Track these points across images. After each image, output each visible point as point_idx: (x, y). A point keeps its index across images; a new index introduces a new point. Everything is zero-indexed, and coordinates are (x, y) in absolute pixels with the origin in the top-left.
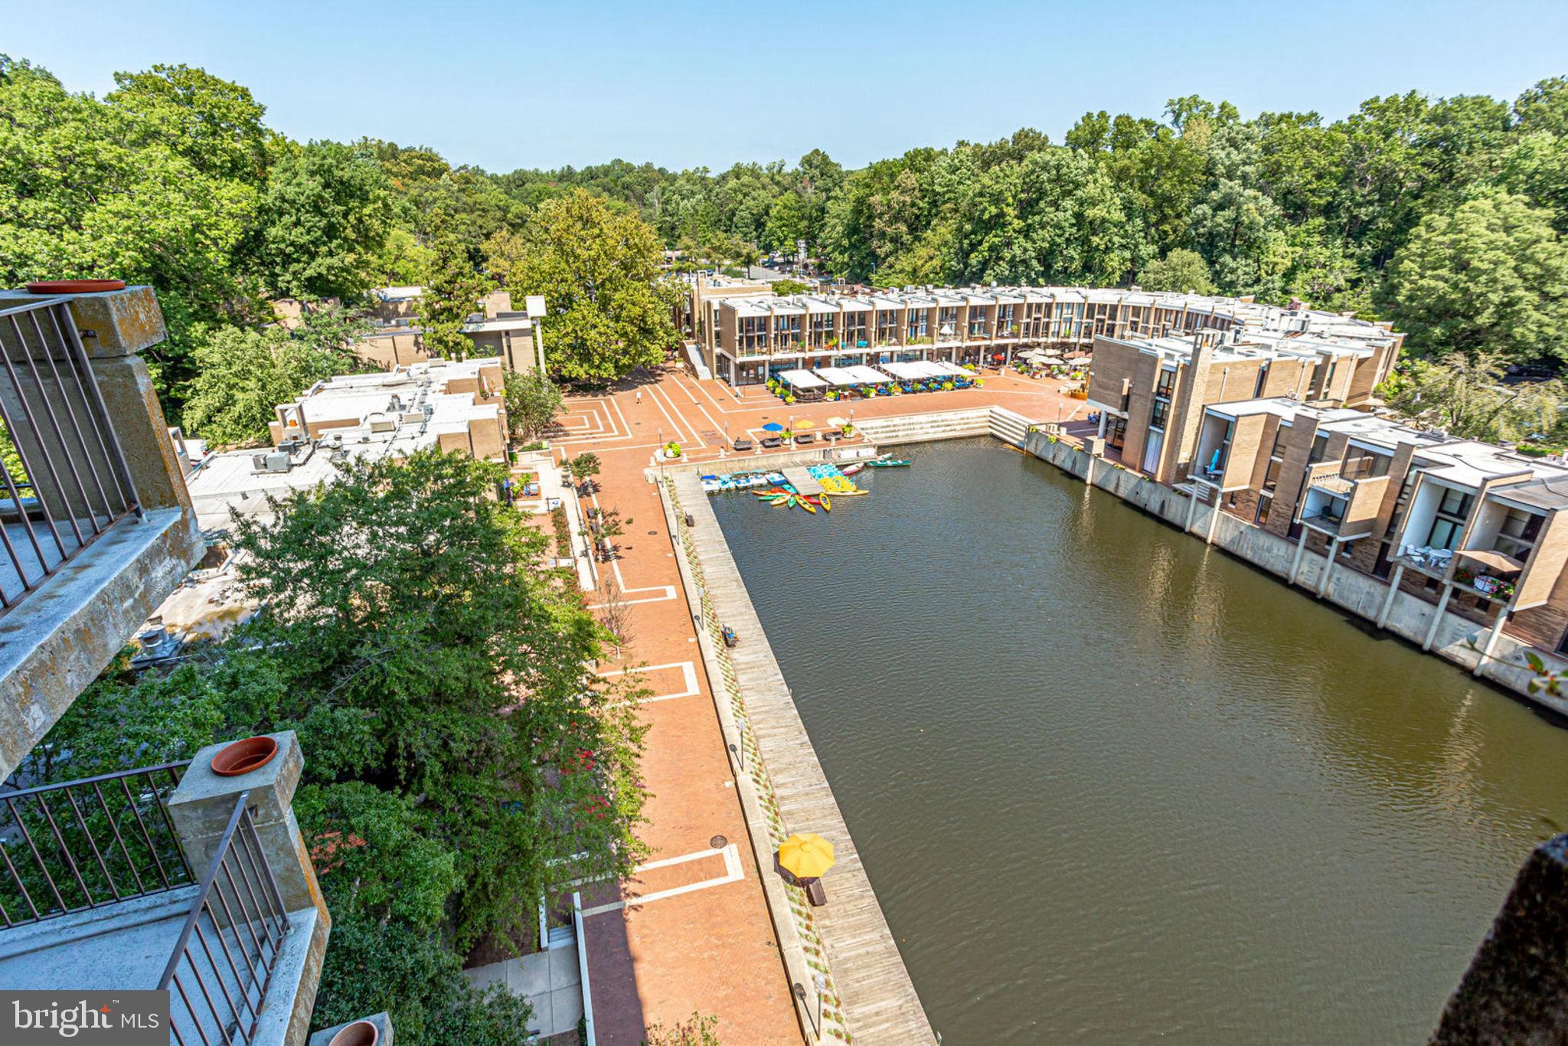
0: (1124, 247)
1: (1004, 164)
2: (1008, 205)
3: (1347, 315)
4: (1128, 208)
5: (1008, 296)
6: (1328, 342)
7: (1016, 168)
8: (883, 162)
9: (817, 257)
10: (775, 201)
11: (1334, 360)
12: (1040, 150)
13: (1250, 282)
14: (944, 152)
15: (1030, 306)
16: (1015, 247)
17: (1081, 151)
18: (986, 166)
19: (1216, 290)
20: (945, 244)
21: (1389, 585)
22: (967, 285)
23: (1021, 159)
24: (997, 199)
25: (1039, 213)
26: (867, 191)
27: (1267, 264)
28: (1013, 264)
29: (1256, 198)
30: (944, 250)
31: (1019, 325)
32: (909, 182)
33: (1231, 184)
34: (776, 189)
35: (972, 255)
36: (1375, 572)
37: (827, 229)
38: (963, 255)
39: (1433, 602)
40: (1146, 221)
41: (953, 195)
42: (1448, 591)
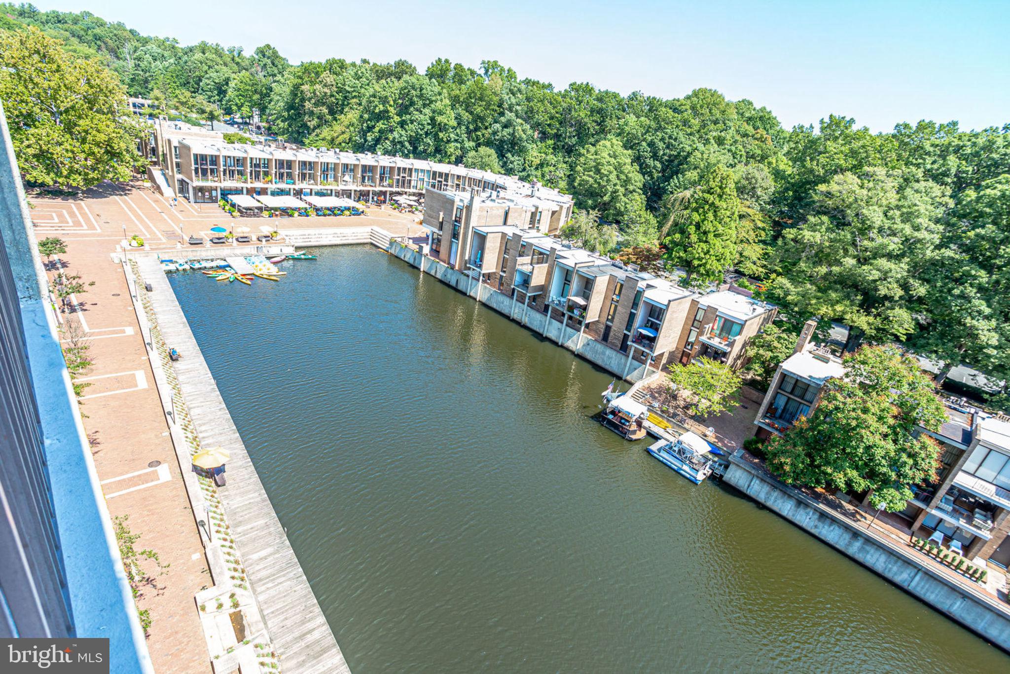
0: (456, 141)
1: (388, 80)
2: (391, 106)
3: (556, 190)
4: (458, 118)
5: (385, 161)
7: (396, 83)
8: (311, 64)
9: (267, 122)
10: (233, 76)
11: (540, 210)
12: (411, 75)
13: (520, 170)
14: (353, 65)
15: (399, 169)
16: (395, 133)
17: (433, 80)
18: (379, 78)
19: (503, 172)
20: (352, 125)
21: (548, 316)
22: (362, 152)
23: (399, 78)
24: (384, 100)
25: (409, 114)
26: (300, 81)
27: (528, 161)
28: (394, 142)
29: (522, 124)
30: (352, 129)
31: (393, 179)
32: (328, 79)
33: (510, 114)
34: (236, 68)
35: (369, 134)
36: (542, 310)
37: (273, 103)
38: (364, 134)
39: (562, 323)
40: (467, 128)
41: (357, 94)
42: (566, 316)
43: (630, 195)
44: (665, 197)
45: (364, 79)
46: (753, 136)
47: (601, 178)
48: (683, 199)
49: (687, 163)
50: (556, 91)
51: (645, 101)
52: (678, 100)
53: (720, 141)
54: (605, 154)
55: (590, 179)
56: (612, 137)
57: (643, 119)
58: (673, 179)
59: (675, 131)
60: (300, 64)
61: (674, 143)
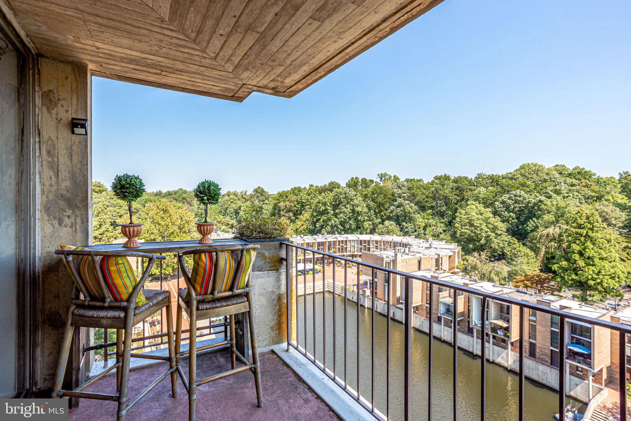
0: (369, 220)
1: (326, 193)
2: (329, 206)
3: (444, 241)
4: (368, 207)
5: (331, 238)
6: (439, 250)
7: (331, 194)
8: (283, 191)
10: (243, 204)
11: (441, 256)
12: (338, 188)
13: (413, 231)
14: (305, 188)
15: (339, 241)
16: (332, 221)
17: (351, 189)
18: (320, 193)
19: (402, 234)
20: (307, 220)
21: (473, 337)
22: (316, 235)
23: (332, 191)
24: (325, 204)
25: (339, 209)
26: (278, 201)
27: (417, 225)
28: (332, 227)
29: (409, 204)
30: (307, 222)
31: (336, 248)
32: (292, 198)
33: (400, 199)
34: (244, 200)
35: (317, 224)
36: (468, 333)
38: (314, 224)
39: (489, 342)
40: (375, 211)
41: (309, 203)
42: (492, 336)
43: (499, 237)
45: (312, 195)
46: (579, 185)
47: (476, 229)
48: (547, 234)
49: (539, 210)
50: (425, 182)
51: (487, 178)
52: (511, 173)
54: (474, 213)
55: (468, 231)
56: (472, 202)
57: (490, 188)
58: (530, 222)
59: (518, 191)
60: (277, 193)
61: (519, 199)
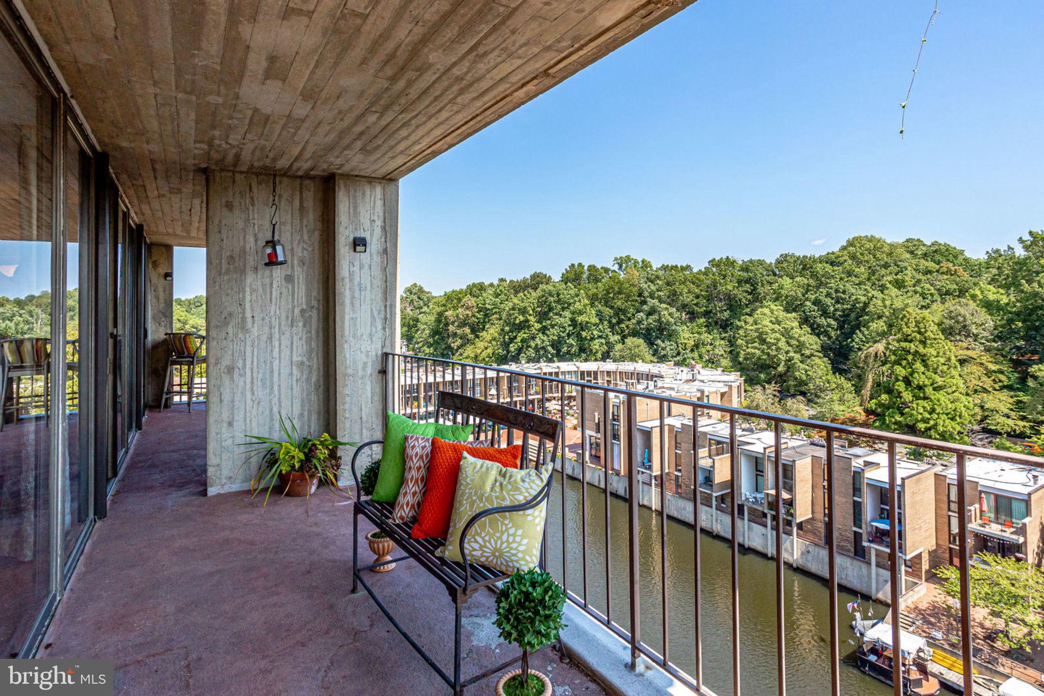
0: (600, 337)
1: (526, 292)
2: (530, 315)
3: (720, 369)
4: (599, 314)
5: (530, 368)
6: (706, 384)
7: (534, 294)
8: (453, 291)
11: (706, 393)
12: (547, 284)
13: (674, 355)
14: (492, 285)
16: (537, 340)
17: (569, 284)
18: (516, 292)
19: (656, 360)
20: (494, 339)
21: (744, 519)
22: (507, 363)
23: (535, 289)
24: (523, 311)
25: (549, 319)
26: (443, 308)
27: (681, 344)
28: (537, 349)
29: (667, 309)
30: (494, 343)
31: (539, 386)
32: (470, 303)
33: (653, 301)
35: (511, 345)
37: (419, 332)
38: (506, 345)
39: (765, 526)
40: (610, 322)
41: (497, 310)
42: (769, 517)
43: (809, 361)
44: (852, 356)
45: (503, 296)
46: (938, 271)
47: (769, 348)
48: (876, 354)
49: (867, 314)
50: (695, 270)
51: (796, 261)
52: (833, 253)
53: (899, 285)
54: (766, 322)
55: (756, 351)
56: (769, 303)
57: (798, 279)
58: (857, 334)
59: (841, 284)
60: (443, 294)
61: (843, 296)
